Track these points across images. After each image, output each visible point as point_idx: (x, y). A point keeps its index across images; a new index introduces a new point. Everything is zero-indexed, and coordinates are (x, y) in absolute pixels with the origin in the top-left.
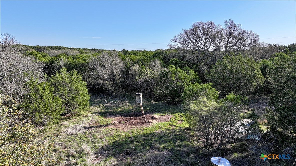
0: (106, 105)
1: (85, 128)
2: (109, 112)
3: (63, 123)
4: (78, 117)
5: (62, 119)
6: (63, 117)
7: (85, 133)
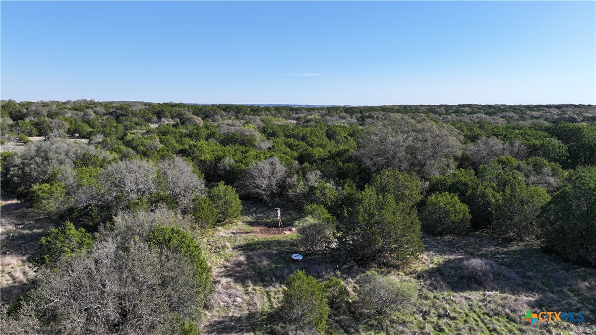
0: (259, 215)
1: (232, 233)
2: (257, 222)
3: (218, 228)
4: (230, 225)
5: (218, 225)
6: (219, 224)
7: (231, 236)
